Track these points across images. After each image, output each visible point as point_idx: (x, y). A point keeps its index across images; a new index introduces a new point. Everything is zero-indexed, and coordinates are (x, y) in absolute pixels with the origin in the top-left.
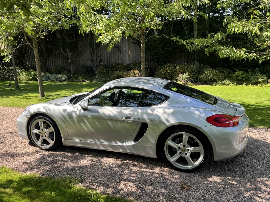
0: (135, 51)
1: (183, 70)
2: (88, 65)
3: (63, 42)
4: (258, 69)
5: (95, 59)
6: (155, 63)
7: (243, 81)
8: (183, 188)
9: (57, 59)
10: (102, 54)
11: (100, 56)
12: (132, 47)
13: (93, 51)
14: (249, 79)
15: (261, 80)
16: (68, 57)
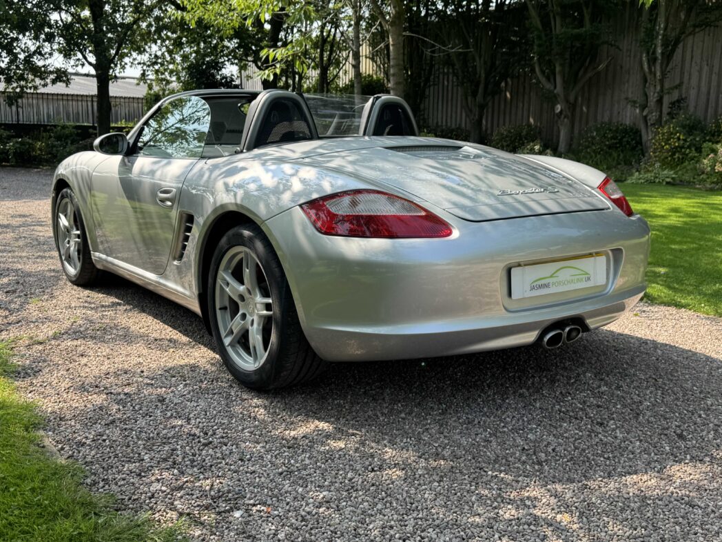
11: (679, 86)
16: (555, 92)
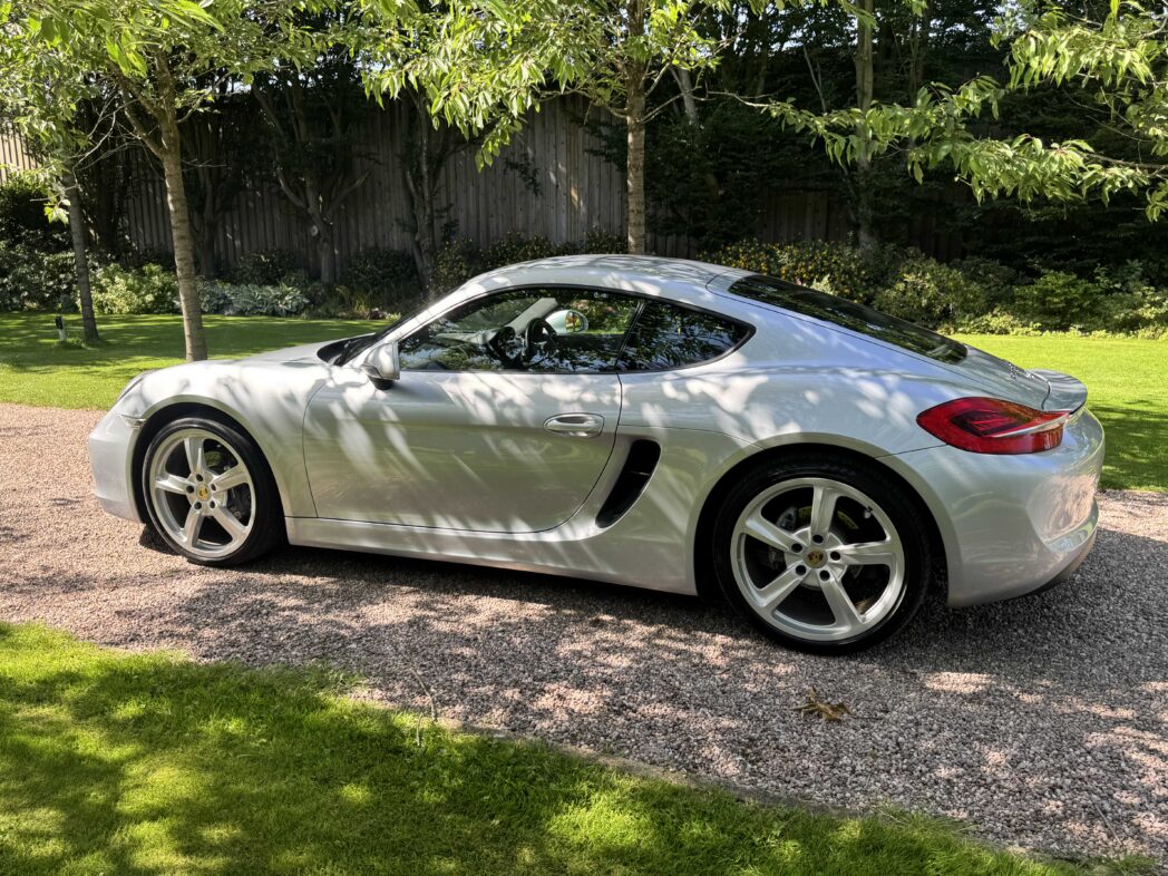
0: (599, 185)
1: (806, 267)
2: (396, 248)
3: (286, 145)
4: (1136, 264)
5: (423, 222)
6: (684, 238)
7: (1072, 314)
8: (811, 712)
9: (262, 223)
10: (456, 199)
11: (447, 209)
12: (586, 171)
13: (416, 187)
14: (1099, 309)
15: (1148, 313)
16: (309, 210)
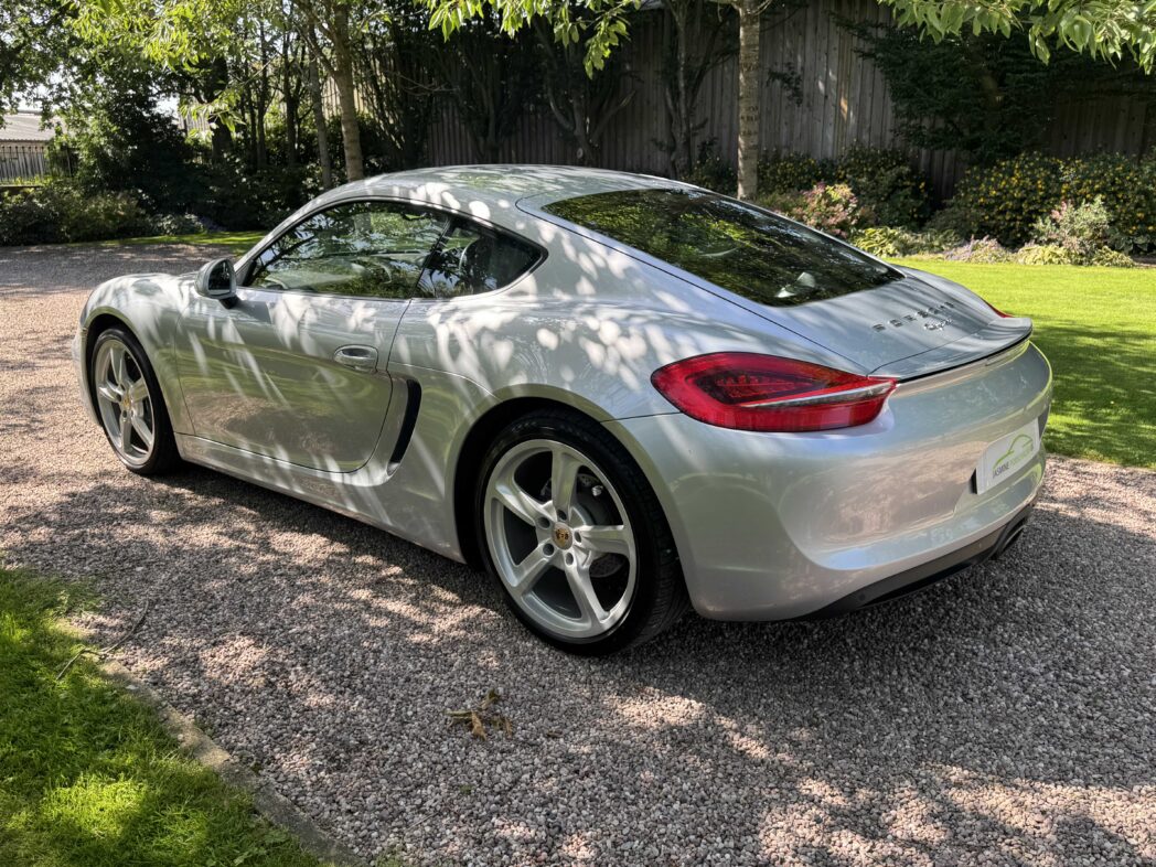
0: (872, 95)
5: (680, 141)
8: (467, 721)
10: (721, 115)
16: (576, 133)
